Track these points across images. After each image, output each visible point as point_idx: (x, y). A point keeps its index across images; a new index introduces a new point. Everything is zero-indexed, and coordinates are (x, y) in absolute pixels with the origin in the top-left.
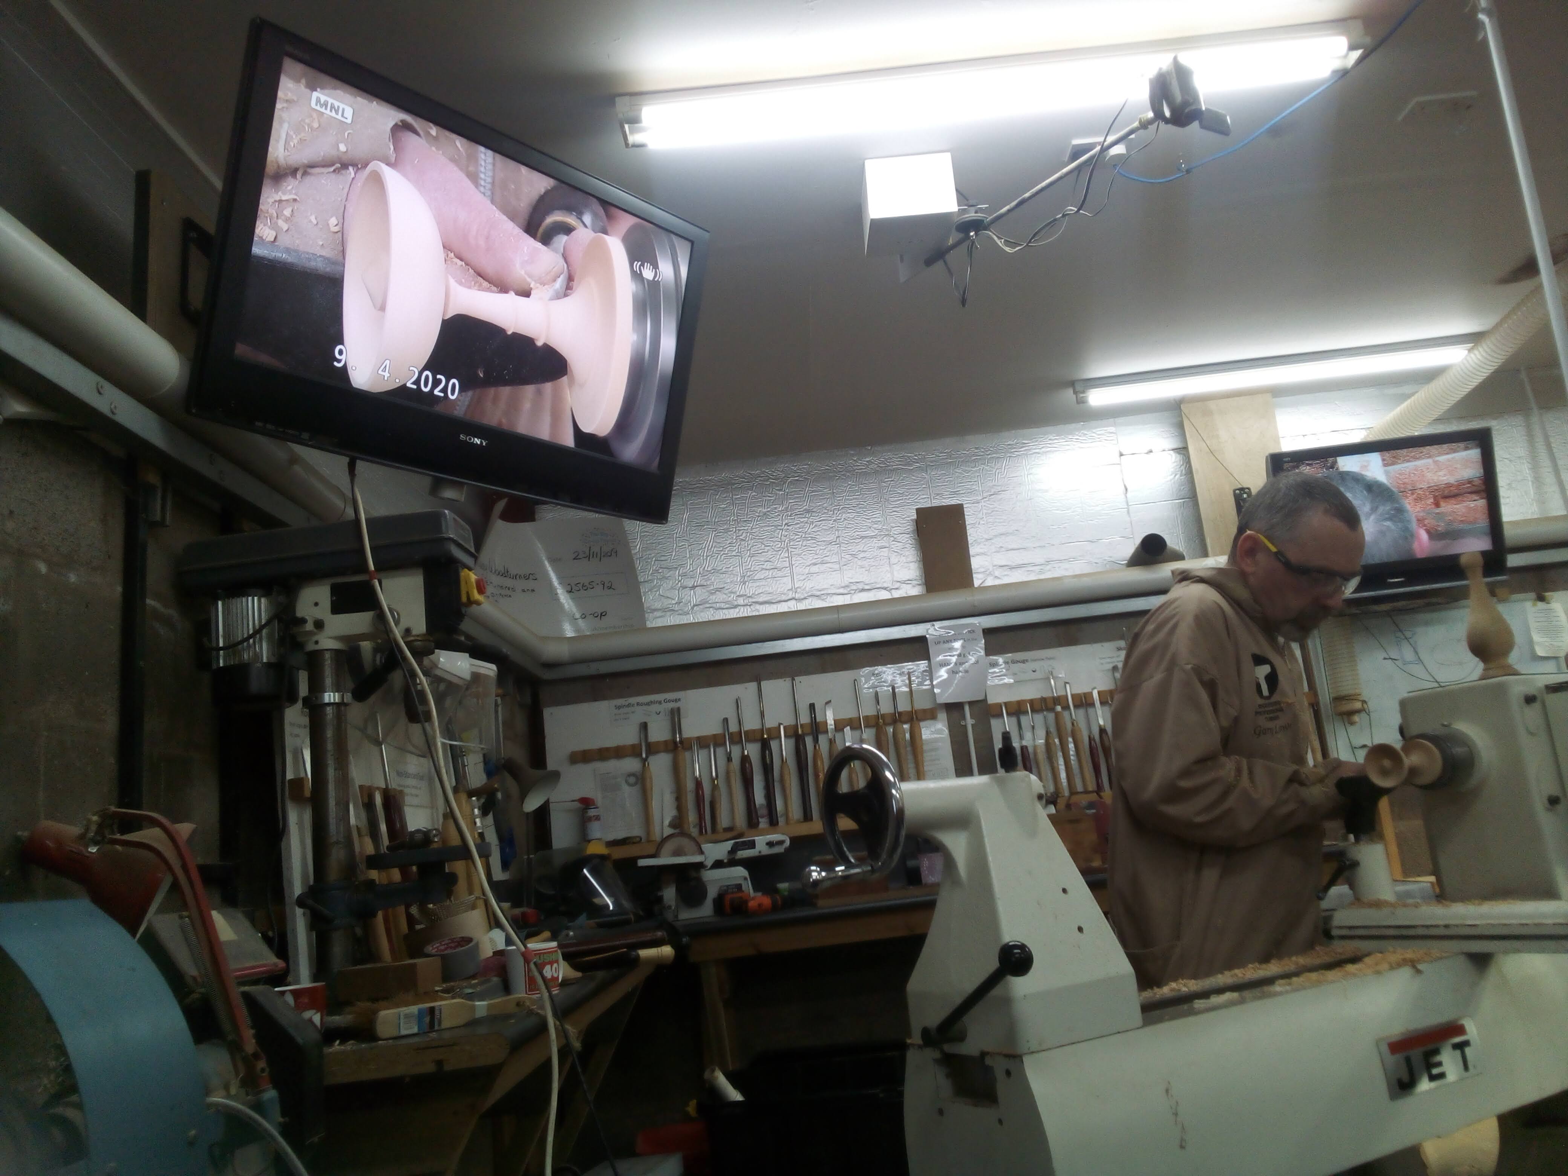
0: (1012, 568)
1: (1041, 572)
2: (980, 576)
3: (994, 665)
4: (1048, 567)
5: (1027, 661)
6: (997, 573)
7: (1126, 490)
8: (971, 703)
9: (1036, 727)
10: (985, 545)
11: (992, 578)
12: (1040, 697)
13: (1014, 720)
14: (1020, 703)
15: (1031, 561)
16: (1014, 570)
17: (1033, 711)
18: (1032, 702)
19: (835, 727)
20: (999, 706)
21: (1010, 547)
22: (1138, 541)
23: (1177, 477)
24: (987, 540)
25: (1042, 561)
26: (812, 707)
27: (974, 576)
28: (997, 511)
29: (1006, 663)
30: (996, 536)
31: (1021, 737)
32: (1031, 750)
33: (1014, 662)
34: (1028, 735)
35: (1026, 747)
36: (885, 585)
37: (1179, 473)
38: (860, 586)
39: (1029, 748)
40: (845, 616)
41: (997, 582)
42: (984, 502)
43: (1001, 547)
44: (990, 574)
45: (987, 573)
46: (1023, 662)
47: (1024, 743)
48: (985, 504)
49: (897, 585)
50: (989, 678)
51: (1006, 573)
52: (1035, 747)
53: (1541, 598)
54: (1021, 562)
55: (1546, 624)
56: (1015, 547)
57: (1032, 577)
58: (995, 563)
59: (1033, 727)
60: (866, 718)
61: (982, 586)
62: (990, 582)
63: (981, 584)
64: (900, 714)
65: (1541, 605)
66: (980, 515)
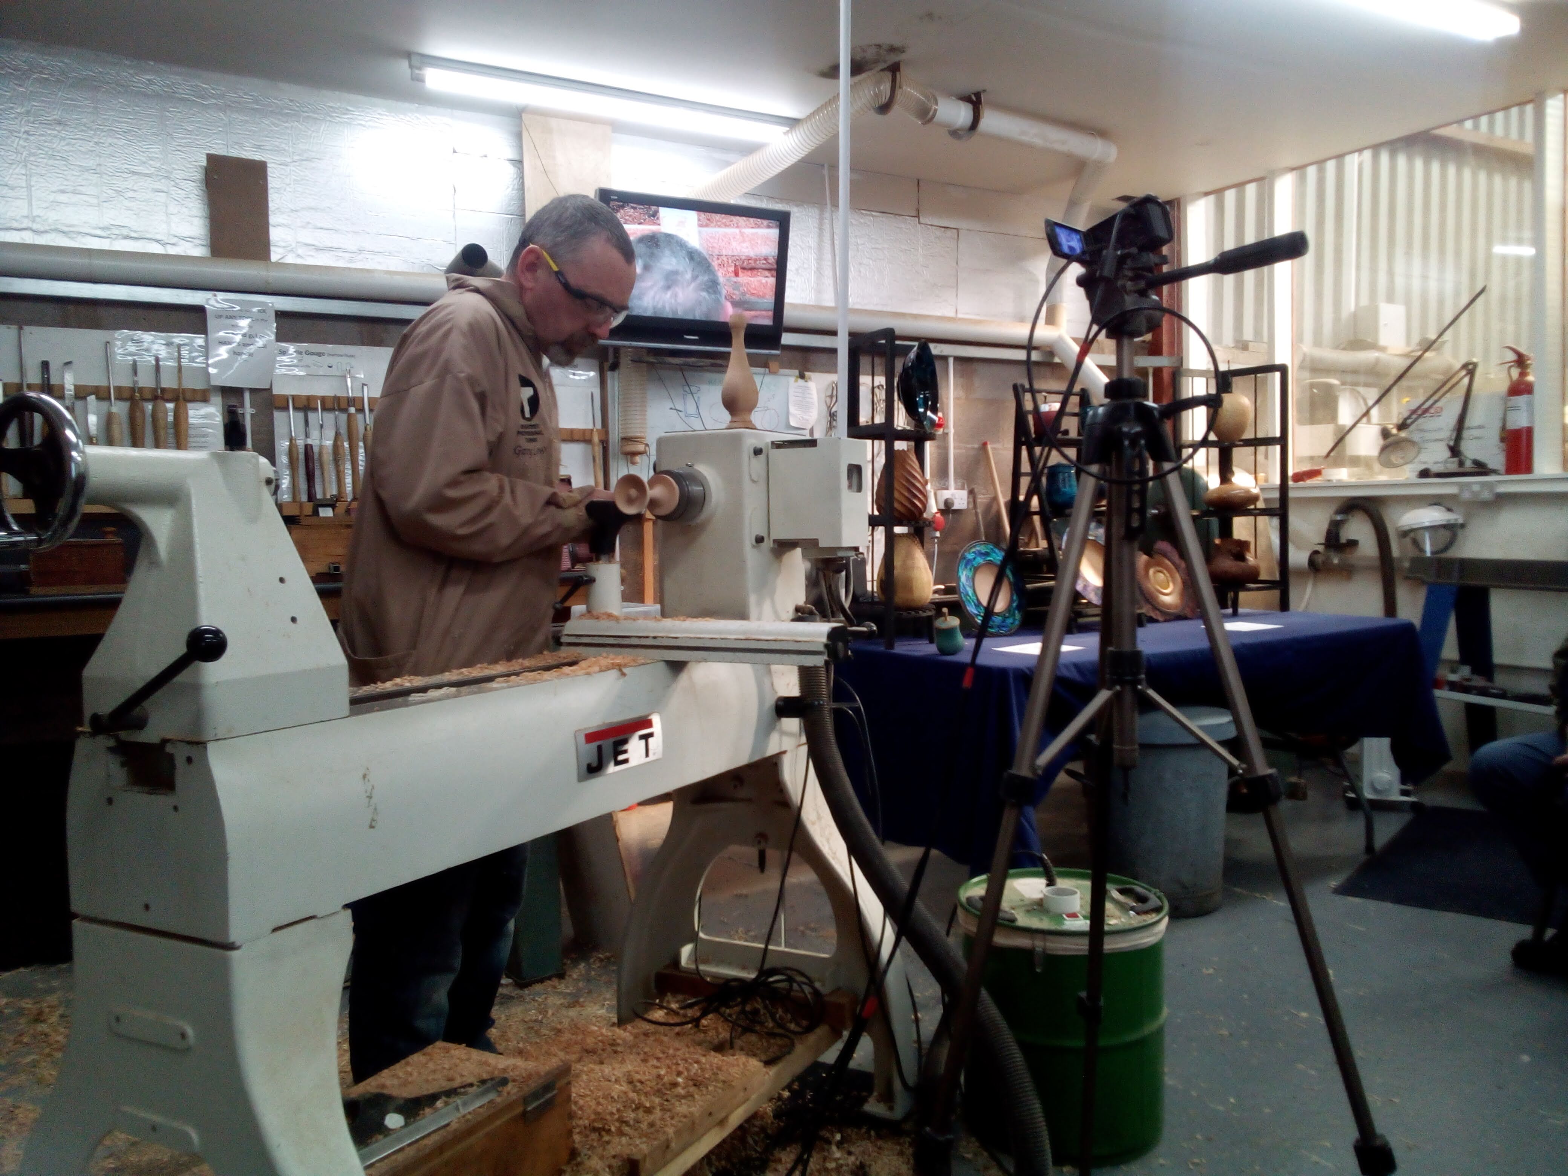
0: (318, 249)
1: (351, 260)
2: (280, 250)
3: (284, 353)
4: (360, 257)
5: (323, 354)
6: (300, 251)
7: (455, 191)
8: (253, 391)
9: (324, 426)
10: (289, 216)
11: (294, 255)
12: (333, 395)
13: (301, 415)
14: (309, 398)
15: (342, 246)
16: (320, 252)
17: (324, 409)
18: (323, 399)
19: (75, 394)
20: (285, 398)
21: (319, 225)
22: (460, 248)
23: (510, 189)
24: (292, 211)
25: (354, 249)
26: (45, 365)
27: (272, 248)
28: (307, 180)
29: (299, 352)
30: (303, 208)
31: (307, 435)
32: (316, 450)
33: (309, 353)
34: (315, 434)
35: (311, 446)
36: (158, 237)
37: (511, 187)
38: (125, 232)
39: (314, 448)
40: (99, 263)
41: (299, 261)
42: (294, 166)
43: (308, 223)
44: (291, 251)
45: (289, 249)
46: (320, 354)
47: (309, 441)
48: (294, 169)
49: (174, 240)
50: (277, 366)
51: (311, 253)
52: (321, 447)
53: (802, 376)
54: (330, 245)
55: (800, 399)
56: (326, 226)
57: (341, 264)
58: (300, 240)
59: (322, 426)
60: (118, 389)
61: (280, 262)
62: (290, 259)
63: (280, 259)
64: (163, 390)
65: (801, 382)
66: (287, 181)
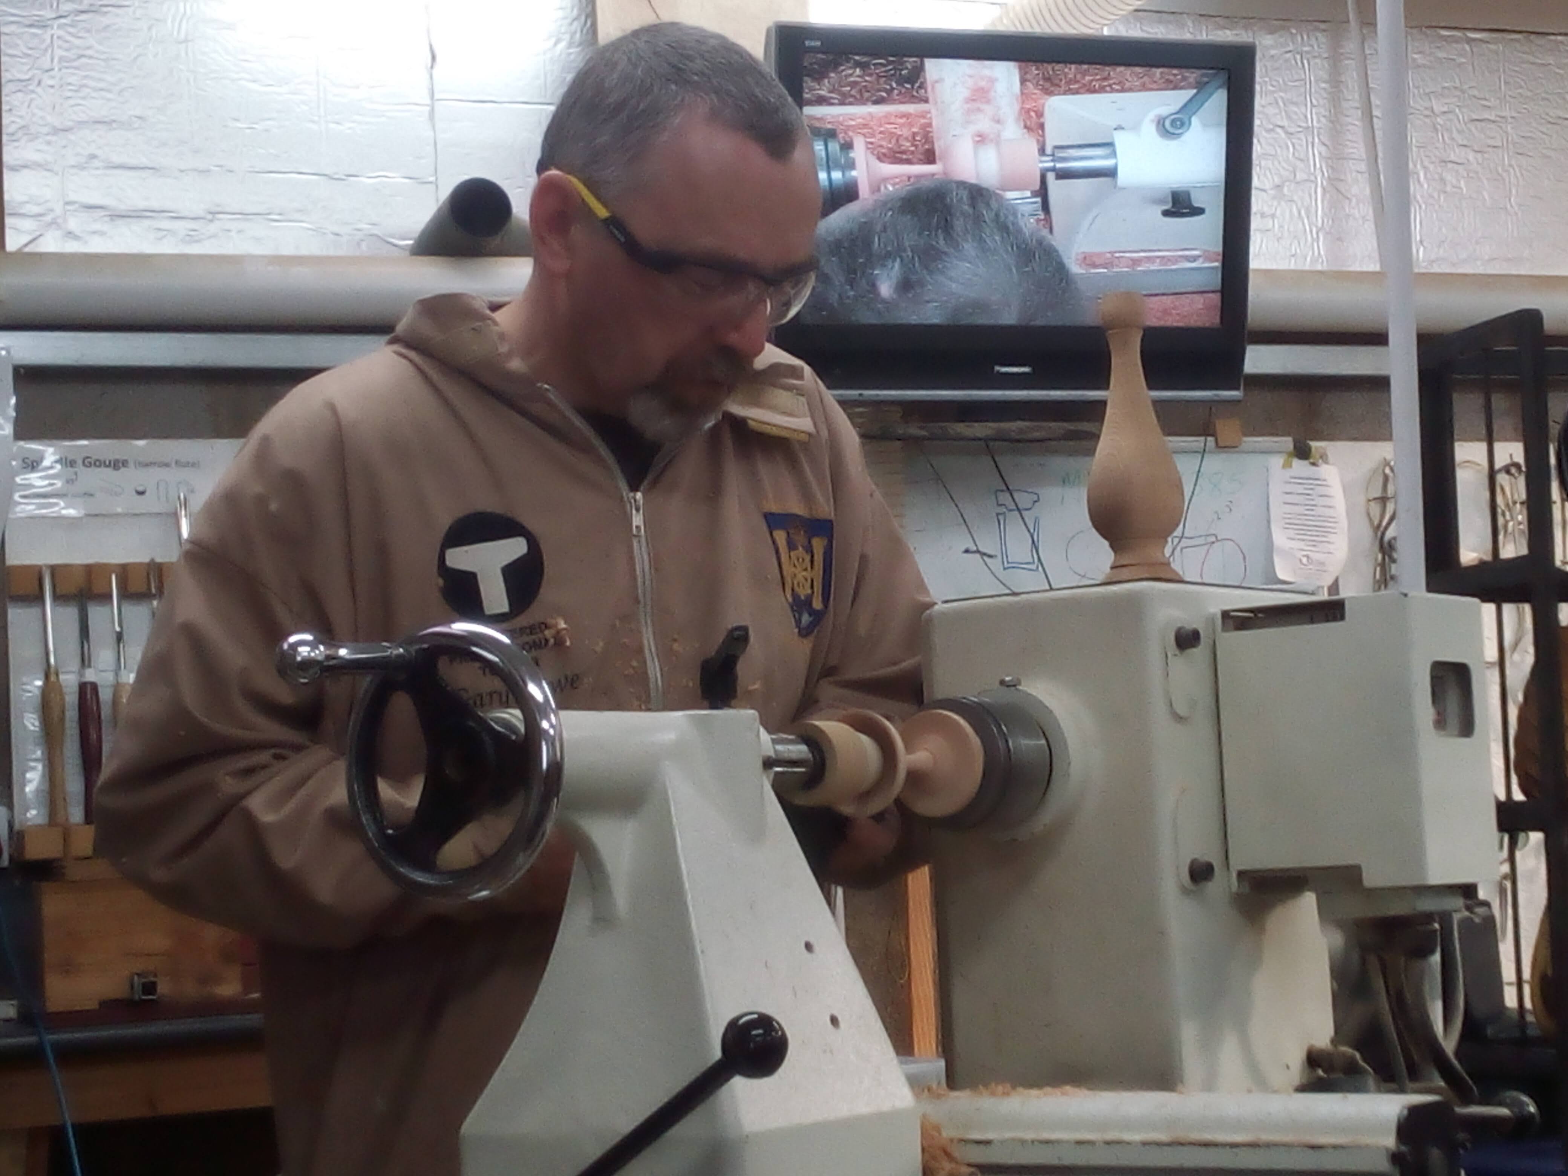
0: (116, 216)
1: (190, 238)
2: (27, 225)
3: (32, 464)
4: (213, 228)
5: (125, 463)
6: (73, 224)
7: (434, 58)
9: (125, 637)
10: (49, 143)
11: (58, 233)
12: (146, 560)
13: (71, 613)
14: (90, 571)
15: (168, 205)
16: (120, 222)
17: (126, 595)
18: (124, 571)
20: (37, 573)
21: (116, 159)
22: (445, 191)
23: (562, 45)
24: (56, 131)
25: (199, 209)
27: (9, 221)
28: (91, 57)
29: (67, 462)
30: (82, 124)
31: (85, 661)
32: (105, 695)
33: (90, 463)
34: (104, 657)
35: (94, 687)
37: (567, 37)
39: (100, 690)
41: (72, 247)
42: (60, 27)
43: (93, 157)
44: (54, 223)
45: (48, 218)
46: (116, 465)
47: (90, 676)
48: (61, 33)
50: (16, 497)
51: (97, 226)
52: (117, 687)
53: (1302, 452)
54: (142, 204)
55: (1300, 509)
56: (133, 162)
57: (168, 247)
58: (72, 197)
59: (119, 637)
61: (27, 250)
62: (51, 244)
63: (26, 245)
65: (1300, 467)
66: (45, 62)
